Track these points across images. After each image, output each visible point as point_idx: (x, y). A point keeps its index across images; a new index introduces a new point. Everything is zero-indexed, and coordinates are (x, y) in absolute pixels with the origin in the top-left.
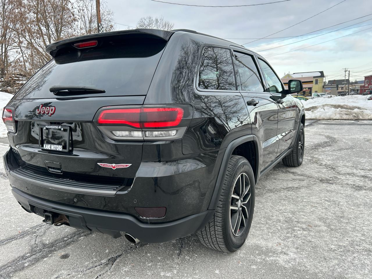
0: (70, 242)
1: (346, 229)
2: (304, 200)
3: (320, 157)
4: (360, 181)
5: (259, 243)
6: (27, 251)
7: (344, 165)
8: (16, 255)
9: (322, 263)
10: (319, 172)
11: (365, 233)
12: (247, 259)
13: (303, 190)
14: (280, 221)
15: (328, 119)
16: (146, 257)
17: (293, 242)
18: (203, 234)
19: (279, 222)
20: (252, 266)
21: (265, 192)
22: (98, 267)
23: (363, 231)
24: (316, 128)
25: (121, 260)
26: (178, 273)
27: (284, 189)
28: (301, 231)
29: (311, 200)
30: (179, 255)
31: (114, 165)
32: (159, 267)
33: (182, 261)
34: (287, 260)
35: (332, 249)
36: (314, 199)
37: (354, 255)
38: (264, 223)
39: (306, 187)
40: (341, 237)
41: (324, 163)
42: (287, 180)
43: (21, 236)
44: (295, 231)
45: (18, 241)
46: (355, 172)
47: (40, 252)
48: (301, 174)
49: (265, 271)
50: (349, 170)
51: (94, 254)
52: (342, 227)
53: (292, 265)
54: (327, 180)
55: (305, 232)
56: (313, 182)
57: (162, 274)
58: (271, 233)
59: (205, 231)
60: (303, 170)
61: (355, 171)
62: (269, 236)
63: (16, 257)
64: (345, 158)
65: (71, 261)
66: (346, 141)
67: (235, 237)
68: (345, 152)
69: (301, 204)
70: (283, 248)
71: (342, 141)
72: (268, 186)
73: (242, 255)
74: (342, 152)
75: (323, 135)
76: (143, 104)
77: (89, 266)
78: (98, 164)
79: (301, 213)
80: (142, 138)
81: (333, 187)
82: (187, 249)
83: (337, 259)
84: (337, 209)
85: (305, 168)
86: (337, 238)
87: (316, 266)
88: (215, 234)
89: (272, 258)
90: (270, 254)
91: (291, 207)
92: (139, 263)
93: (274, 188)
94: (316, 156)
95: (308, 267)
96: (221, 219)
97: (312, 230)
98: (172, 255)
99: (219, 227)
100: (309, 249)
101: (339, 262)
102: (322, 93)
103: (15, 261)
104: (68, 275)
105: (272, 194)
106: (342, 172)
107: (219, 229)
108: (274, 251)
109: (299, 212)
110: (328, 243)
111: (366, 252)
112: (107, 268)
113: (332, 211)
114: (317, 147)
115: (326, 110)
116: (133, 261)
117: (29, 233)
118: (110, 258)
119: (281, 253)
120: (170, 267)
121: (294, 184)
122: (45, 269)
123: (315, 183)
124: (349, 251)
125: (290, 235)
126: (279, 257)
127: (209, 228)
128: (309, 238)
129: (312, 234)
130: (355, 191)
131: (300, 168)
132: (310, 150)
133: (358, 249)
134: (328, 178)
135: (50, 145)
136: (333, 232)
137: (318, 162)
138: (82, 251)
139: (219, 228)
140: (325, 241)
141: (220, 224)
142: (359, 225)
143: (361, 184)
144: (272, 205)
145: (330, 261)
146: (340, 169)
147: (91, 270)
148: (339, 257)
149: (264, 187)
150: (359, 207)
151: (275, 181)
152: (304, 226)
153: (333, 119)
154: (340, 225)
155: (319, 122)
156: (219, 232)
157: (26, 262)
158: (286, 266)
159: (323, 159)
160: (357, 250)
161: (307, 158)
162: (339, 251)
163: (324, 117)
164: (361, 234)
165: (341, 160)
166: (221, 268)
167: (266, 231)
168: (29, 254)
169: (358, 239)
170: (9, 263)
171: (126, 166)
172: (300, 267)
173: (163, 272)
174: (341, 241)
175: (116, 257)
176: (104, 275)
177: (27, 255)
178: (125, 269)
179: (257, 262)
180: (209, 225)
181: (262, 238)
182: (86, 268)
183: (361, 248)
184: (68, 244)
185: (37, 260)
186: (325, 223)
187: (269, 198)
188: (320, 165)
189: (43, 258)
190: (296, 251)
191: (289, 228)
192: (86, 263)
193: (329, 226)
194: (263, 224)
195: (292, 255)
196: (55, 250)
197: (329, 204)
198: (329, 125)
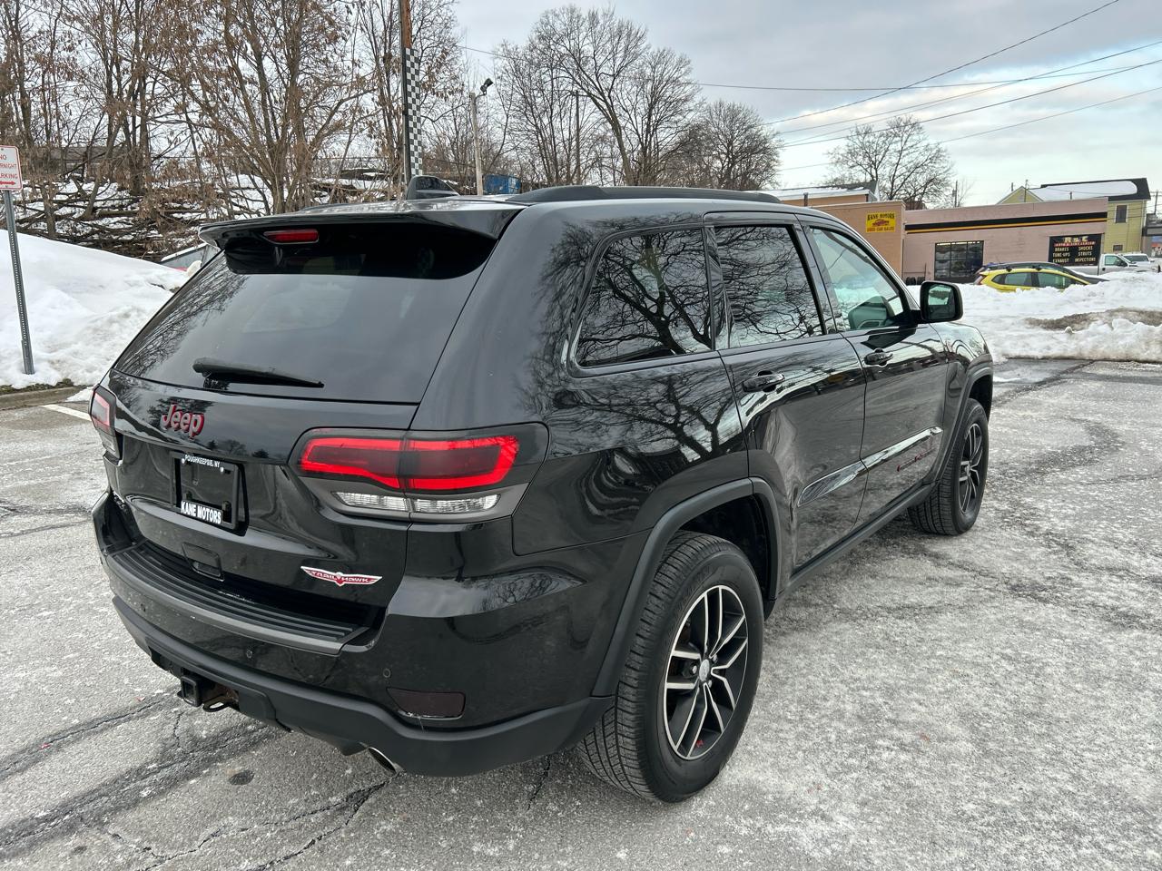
0: (261, 739)
1: (1031, 754)
2: (938, 653)
3: (1041, 506)
4: (1140, 597)
5: (761, 779)
6: (151, 755)
7: (1106, 539)
8: (122, 765)
9: (919, 853)
10: (1018, 558)
11: (1084, 772)
12: (711, 826)
13: (945, 618)
14: (840, 715)
15: (1121, 361)
16: (445, 796)
17: (858, 785)
18: (591, 752)
19: (839, 720)
20: (720, 847)
21: (828, 617)
22: (319, 815)
23: (1081, 764)
24: (1066, 395)
25: (380, 799)
26: (517, 848)
27: (889, 610)
28: (893, 753)
29: (960, 653)
30: (533, 797)
31: (340, 574)
32: (473, 829)
33: (536, 816)
34: (823, 836)
35: (964, 813)
36: (969, 651)
37: (1022, 839)
38: (793, 718)
39: (960, 608)
40: (1006, 779)
41: (1045, 526)
42: (909, 581)
43: (142, 711)
44: (876, 751)
45: (132, 726)
46: (1136, 564)
47: (183, 760)
48: (959, 561)
49: (751, 864)
50: (1116, 556)
51: (314, 777)
52: (1020, 749)
53: (833, 851)
54: (1036, 587)
55: (903, 757)
56: (987, 592)
57: (475, 849)
58: (804, 751)
59: (594, 744)
60: (970, 547)
61: (1135, 560)
62: (794, 762)
63: (123, 770)
64: (1122, 511)
65: (255, 790)
66: (1151, 449)
67: (683, 762)
68: (1130, 487)
69: (924, 665)
70: (825, 800)
71: (1136, 446)
72: (844, 600)
73: (701, 812)
74: (1122, 487)
75: (1080, 421)
76: (409, 429)
77: (297, 809)
78: (302, 570)
79: (915, 695)
80: (406, 515)
81: (1046, 612)
82: (559, 781)
83: (969, 844)
84: (1029, 686)
85: (980, 541)
86: (991, 780)
87: (900, 861)
88: (620, 756)
89: (782, 828)
90: (780, 816)
91: (889, 672)
92: (424, 813)
93: (860, 607)
94: (1028, 500)
95: (876, 862)
96: (632, 717)
97: (928, 749)
98: (515, 796)
99: (627, 737)
100: (896, 808)
101: (971, 855)
102: (1137, 251)
103: (118, 782)
104: (243, 830)
105: (847, 626)
106: (1093, 561)
107: (628, 744)
108: (796, 806)
109: (909, 690)
110: (959, 794)
111: (1061, 832)
112: (341, 819)
113: (1009, 693)
114: (1044, 465)
115: (1118, 331)
116: (409, 805)
117: (162, 703)
118: (353, 791)
119: (814, 813)
120: (501, 831)
121: (927, 594)
122: (188, 809)
123: (992, 594)
124: (1013, 824)
125: (857, 763)
126: (804, 826)
127: (604, 737)
128: (909, 775)
129: (922, 762)
130: (1108, 631)
131: (963, 540)
132: (1017, 477)
133: (1040, 822)
134: (1040, 580)
135: (195, 506)
136: (988, 761)
137: (1027, 522)
138: (287, 767)
139: (629, 740)
140: (954, 789)
141: (629, 732)
142: (1074, 744)
143: (1140, 605)
144: (836, 664)
145: (946, 849)
146: (1090, 550)
147: (301, 821)
148: (977, 841)
149: (832, 599)
150: (1099, 686)
151: (871, 581)
152: (908, 736)
153: (1136, 361)
154: (1016, 740)
155: (1087, 370)
156: (630, 752)
157: (145, 786)
158: (816, 854)
159: (1047, 511)
160: (1037, 824)
161: (996, 505)
162: (983, 820)
163: (1106, 351)
164: (1070, 773)
165: (1103, 519)
166: (636, 846)
167: (790, 743)
168: (154, 765)
169: (1053, 791)
170: (103, 785)
171: (369, 579)
172: (853, 860)
173: (479, 844)
174: (1000, 790)
175: (370, 789)
176: (330, 839)
177: (151, 767)
178: (385, 827)
179: (737, 836)
180: (604, 730)
181: (772, 765)
182: (290, 814)
183: (1054, 817)
184: (254, 743)
185: (172, 783)
186: (973, 729)
187: (835, 638)
188: (1031, 534)
189: (188, 778)
190: (858, 811)
191: (861, 740)
192: (291, 802)
193: (980, 743)
194: (790, 721)
195: (842, 822)
196: (220, 758)
197: (1010, 668)
198: (1115, 384)
